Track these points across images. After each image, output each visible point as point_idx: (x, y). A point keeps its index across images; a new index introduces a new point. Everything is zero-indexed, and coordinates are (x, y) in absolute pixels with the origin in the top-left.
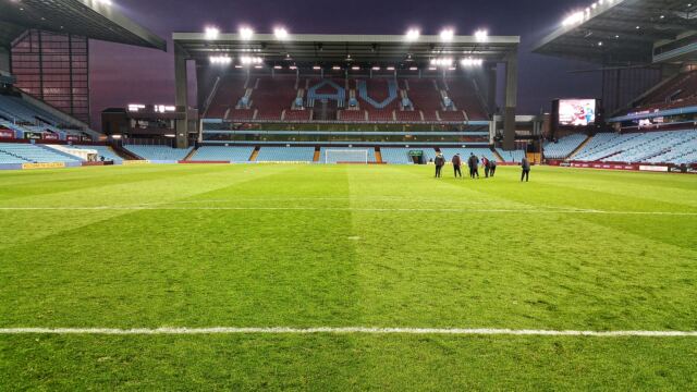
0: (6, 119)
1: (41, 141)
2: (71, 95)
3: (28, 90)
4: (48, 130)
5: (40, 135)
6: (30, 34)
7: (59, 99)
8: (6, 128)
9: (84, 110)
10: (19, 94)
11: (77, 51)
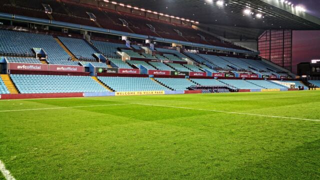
0: (255, 70)
1: (269, 79)
2: (283, 57)
3: (264, 57)
4: (272, 74)
5: (268, 76)
6: (266, 33)
7: (278, 60)
8: (255, 74)
9: (289, 65)
10: (260, 59)
11: (287, 37)
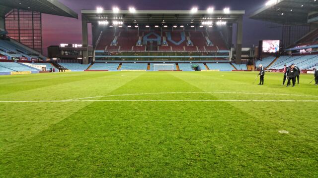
0: (3, 51)
1: (19, 61)
2: (33, 40)
3: (13, 38)
4: (23, 56)
5: (19, 58)
6: (14, 11)
7: (28, 41)
8: (3, 55)
9: (39, 47)
10: (9, 39)
11: (36, 19)
